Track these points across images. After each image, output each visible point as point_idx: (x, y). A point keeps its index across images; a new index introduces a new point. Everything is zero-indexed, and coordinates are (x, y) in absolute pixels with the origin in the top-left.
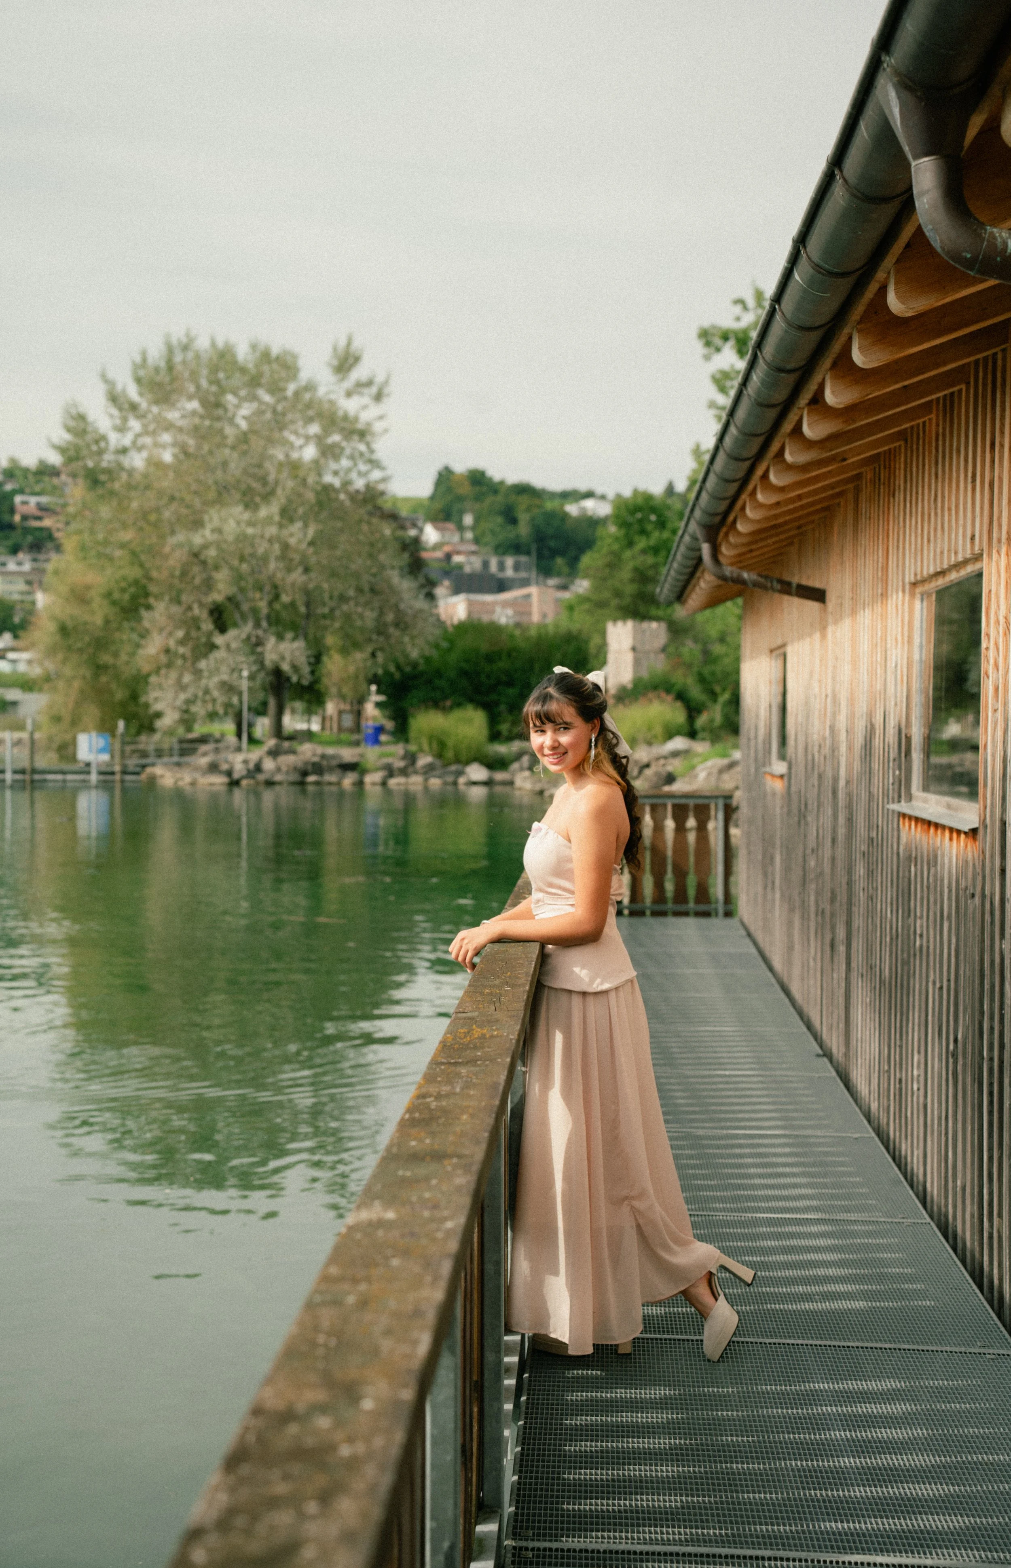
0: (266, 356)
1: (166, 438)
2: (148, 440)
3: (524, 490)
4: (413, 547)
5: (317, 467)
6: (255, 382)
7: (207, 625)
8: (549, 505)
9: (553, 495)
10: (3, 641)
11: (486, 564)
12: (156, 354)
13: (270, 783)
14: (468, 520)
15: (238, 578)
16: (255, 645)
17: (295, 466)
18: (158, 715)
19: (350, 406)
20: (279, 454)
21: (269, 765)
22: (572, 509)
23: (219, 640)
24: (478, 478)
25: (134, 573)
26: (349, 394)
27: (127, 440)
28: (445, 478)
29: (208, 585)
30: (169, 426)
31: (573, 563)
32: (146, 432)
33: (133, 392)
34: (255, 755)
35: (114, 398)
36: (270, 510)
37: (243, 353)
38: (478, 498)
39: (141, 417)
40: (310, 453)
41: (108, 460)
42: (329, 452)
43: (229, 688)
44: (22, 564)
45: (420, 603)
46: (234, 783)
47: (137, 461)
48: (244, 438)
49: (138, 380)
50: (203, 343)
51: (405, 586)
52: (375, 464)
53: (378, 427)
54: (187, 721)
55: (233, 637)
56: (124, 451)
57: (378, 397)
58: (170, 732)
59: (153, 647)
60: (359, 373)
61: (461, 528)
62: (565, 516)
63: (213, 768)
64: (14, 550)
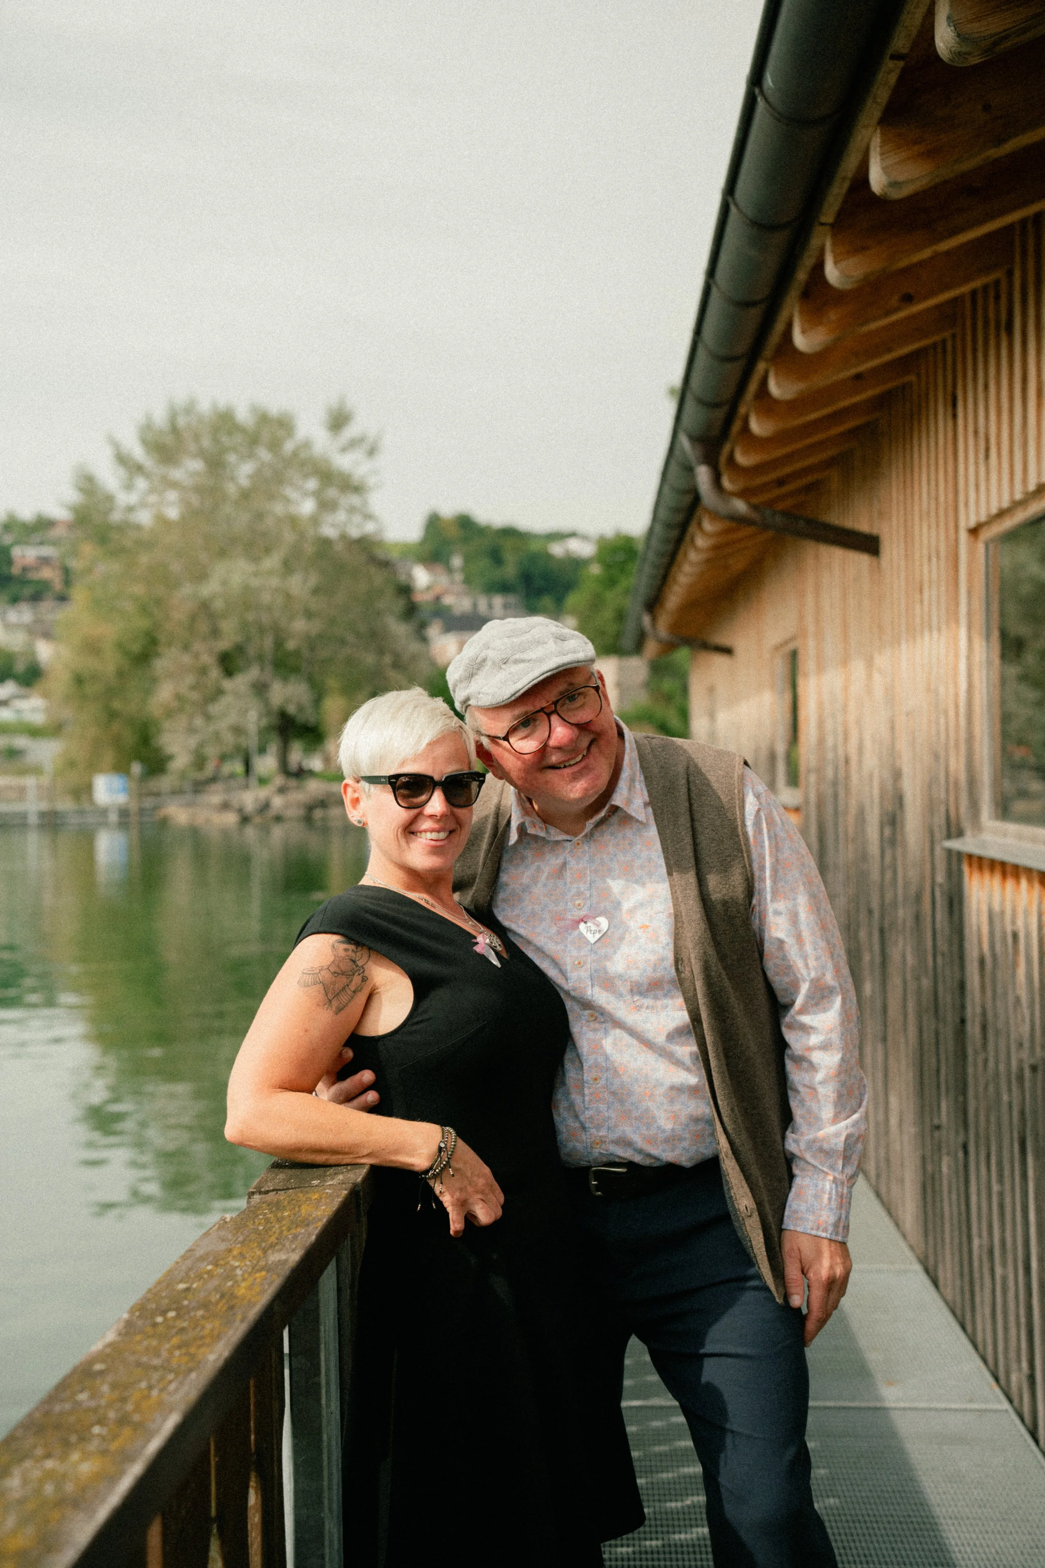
0: (264, 419)
1: (172, 496)
2: (153, 499)
3: (509, 533)
4: (405, 590)
5: (315, 520)
6: (253, 440)
7: (215, 673)
8: (534, 547)
9: (536, 537)
10: (7, 689)
11: (475, 605)
12: (160, 417)
13: (278, 819)
14: (457, 561)
15: (244, 625)
16: (260, 689)
17: (293, 521)
18: (170, 758)
19: (344, 462)
20: (278, 509)
21: (277, 802)
22: (557, 550)
23: (228, 684)
24: (465, 523)
25: (143, 623)
26: (344, 450)
27: (133, 498)
28: (434, 522)
29: (215, 633)
30: (174, 485)
31: (559, 601)
32: (152, 490)
33: (138, 452)
34: (263, 793)
35: (122, 459)
36: (272, 562)
37: (243, 415)
38: (465, 540)
39: (147, 475)
40: (307, 507)
41: (116, 517)
42: (326, 506)
43: (238, 730)
44: (23, 614)
45: (414, 647)
46: (245, 820)
47: (144, 518)
48: (245, 495)
49: (144, 442)
50: (204, 406)
51: (399, 629)
52: (368, 517)
53: (372, 481)
54: (200, 762)
55: (241, 682)
56: (130, 509)
57: (372, 452)
58: (183, 775)
59: (165, 693)
60: (351, 431)
61: (450, 570)
62: (549, 557)
63: (225, 806)
64: (15, 600)
